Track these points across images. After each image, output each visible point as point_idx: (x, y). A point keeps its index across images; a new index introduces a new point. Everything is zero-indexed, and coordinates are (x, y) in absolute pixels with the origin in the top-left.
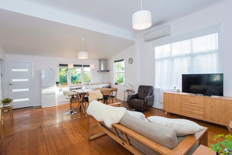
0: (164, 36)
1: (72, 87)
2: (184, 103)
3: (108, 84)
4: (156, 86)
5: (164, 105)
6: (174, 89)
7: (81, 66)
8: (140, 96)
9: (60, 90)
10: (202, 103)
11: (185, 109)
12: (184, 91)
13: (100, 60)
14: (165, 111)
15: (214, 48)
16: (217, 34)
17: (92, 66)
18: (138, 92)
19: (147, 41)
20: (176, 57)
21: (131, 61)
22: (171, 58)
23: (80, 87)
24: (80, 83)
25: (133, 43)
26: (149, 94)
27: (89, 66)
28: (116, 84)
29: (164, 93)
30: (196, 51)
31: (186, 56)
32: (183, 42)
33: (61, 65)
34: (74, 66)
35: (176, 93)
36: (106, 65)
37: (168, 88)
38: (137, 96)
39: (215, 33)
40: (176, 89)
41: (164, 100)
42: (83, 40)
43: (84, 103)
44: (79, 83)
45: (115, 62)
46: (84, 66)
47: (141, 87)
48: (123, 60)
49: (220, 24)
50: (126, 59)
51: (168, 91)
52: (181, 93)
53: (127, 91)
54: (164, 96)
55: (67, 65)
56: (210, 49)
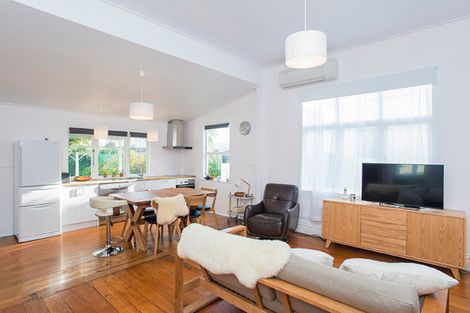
0: (324, 80)
1: (103, 187)
2: (367, 222)
3: (186, 179)
4: (304, 187)
5: (324, 227)
6: (342, 192)
7: (124, 134)
8: (270, 207)
9: (73, 194)
10: (403, 222)
11: (370, 236)
12: (365, 197)
13: (170, 122)
14: (325, 241)
15: (424, 113)
16: (430, 86)
17: (153, 137)
18: (265, 198)
19: (286, 87)
20: (348, 126)
21: (246, 128)
22: (338, 129)
23: (122, 185)
24: (121, 175)
25: (252, 89)
26: (289, 204)
27: (144, 135)
28: (208, 178)
29: (325, 201)
30: (388, 116)
31: (369, 124)
32: (363, 95)
33: (73, 131)
34: (111, 133)
35: (348, 201)
36: (183, 135)
37: (329, 190)
38: (261, 209)
39: (428, 84)
40: (349, 192)
41: (325, 216)
42: (142, 74)
43: (142, 227)
44: (118, 176)
45: (207, 128)
46: (134, 135)
47: (271, 189)
48: (226, 125)
49: (437, 67)
50: (235, 124)
51: (330, 197)
52: (360, 202)
53: (236, 195)
54: (325, 208)
55: (91, 132)
56: (416, 114)
